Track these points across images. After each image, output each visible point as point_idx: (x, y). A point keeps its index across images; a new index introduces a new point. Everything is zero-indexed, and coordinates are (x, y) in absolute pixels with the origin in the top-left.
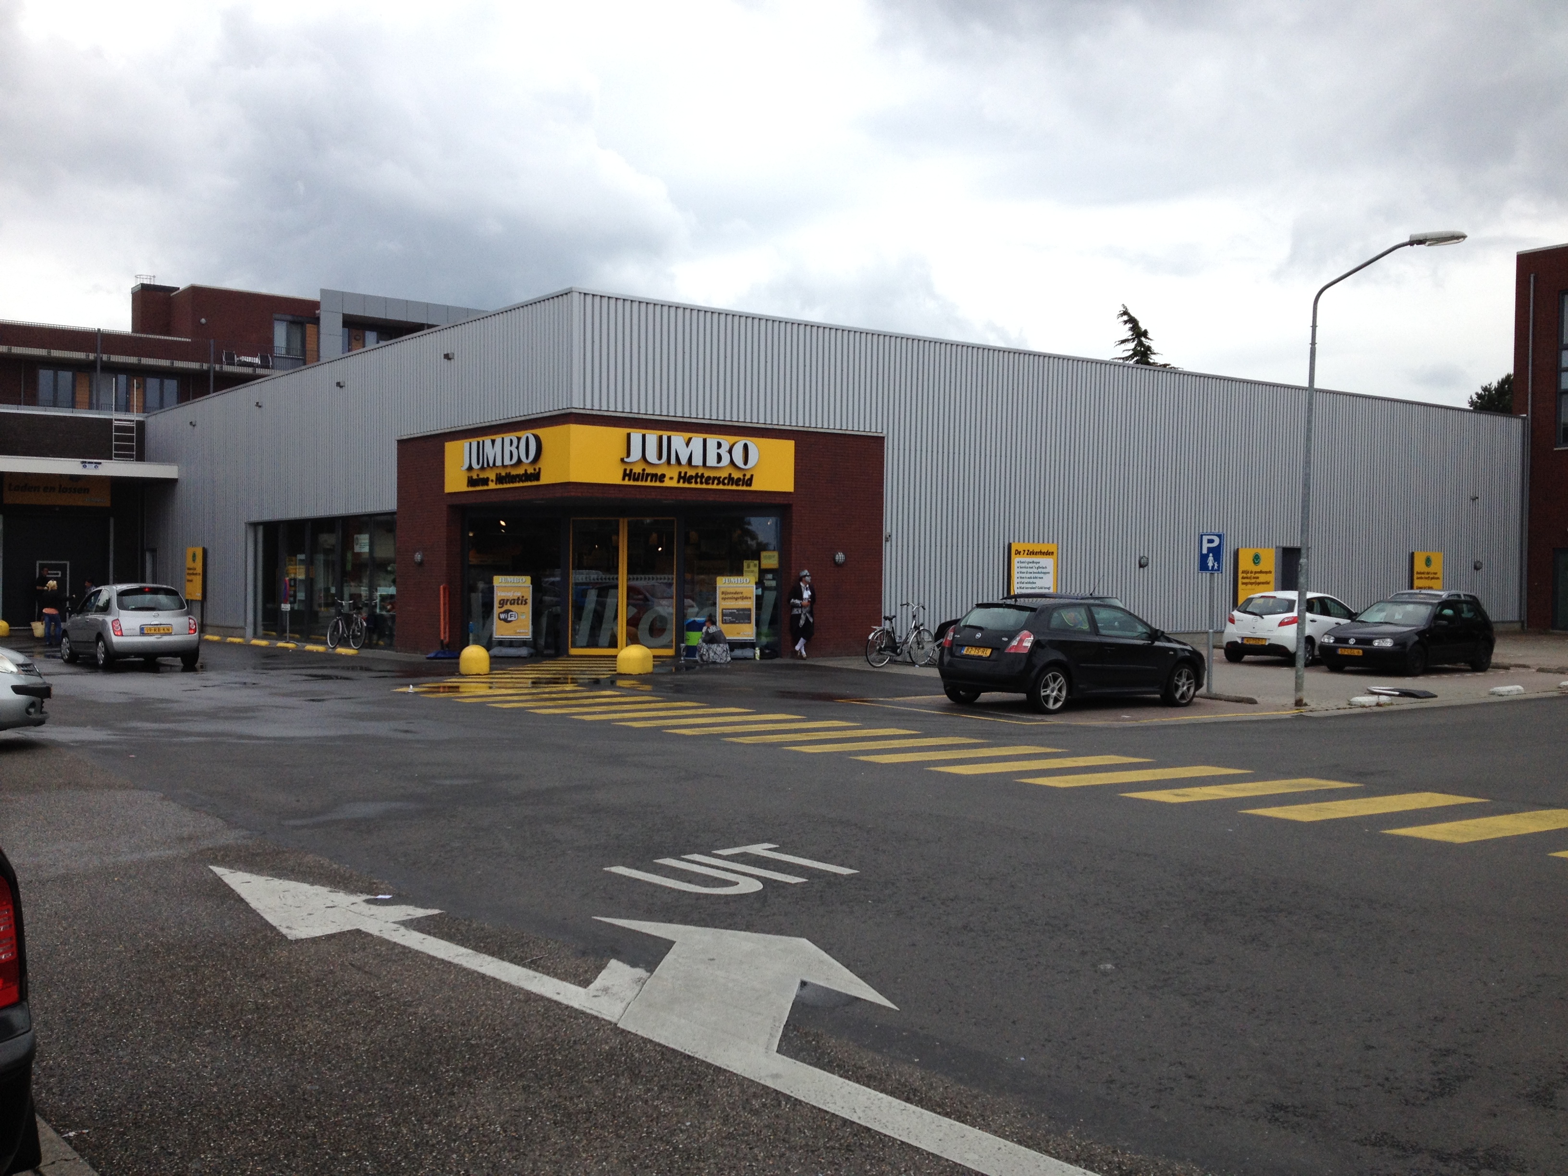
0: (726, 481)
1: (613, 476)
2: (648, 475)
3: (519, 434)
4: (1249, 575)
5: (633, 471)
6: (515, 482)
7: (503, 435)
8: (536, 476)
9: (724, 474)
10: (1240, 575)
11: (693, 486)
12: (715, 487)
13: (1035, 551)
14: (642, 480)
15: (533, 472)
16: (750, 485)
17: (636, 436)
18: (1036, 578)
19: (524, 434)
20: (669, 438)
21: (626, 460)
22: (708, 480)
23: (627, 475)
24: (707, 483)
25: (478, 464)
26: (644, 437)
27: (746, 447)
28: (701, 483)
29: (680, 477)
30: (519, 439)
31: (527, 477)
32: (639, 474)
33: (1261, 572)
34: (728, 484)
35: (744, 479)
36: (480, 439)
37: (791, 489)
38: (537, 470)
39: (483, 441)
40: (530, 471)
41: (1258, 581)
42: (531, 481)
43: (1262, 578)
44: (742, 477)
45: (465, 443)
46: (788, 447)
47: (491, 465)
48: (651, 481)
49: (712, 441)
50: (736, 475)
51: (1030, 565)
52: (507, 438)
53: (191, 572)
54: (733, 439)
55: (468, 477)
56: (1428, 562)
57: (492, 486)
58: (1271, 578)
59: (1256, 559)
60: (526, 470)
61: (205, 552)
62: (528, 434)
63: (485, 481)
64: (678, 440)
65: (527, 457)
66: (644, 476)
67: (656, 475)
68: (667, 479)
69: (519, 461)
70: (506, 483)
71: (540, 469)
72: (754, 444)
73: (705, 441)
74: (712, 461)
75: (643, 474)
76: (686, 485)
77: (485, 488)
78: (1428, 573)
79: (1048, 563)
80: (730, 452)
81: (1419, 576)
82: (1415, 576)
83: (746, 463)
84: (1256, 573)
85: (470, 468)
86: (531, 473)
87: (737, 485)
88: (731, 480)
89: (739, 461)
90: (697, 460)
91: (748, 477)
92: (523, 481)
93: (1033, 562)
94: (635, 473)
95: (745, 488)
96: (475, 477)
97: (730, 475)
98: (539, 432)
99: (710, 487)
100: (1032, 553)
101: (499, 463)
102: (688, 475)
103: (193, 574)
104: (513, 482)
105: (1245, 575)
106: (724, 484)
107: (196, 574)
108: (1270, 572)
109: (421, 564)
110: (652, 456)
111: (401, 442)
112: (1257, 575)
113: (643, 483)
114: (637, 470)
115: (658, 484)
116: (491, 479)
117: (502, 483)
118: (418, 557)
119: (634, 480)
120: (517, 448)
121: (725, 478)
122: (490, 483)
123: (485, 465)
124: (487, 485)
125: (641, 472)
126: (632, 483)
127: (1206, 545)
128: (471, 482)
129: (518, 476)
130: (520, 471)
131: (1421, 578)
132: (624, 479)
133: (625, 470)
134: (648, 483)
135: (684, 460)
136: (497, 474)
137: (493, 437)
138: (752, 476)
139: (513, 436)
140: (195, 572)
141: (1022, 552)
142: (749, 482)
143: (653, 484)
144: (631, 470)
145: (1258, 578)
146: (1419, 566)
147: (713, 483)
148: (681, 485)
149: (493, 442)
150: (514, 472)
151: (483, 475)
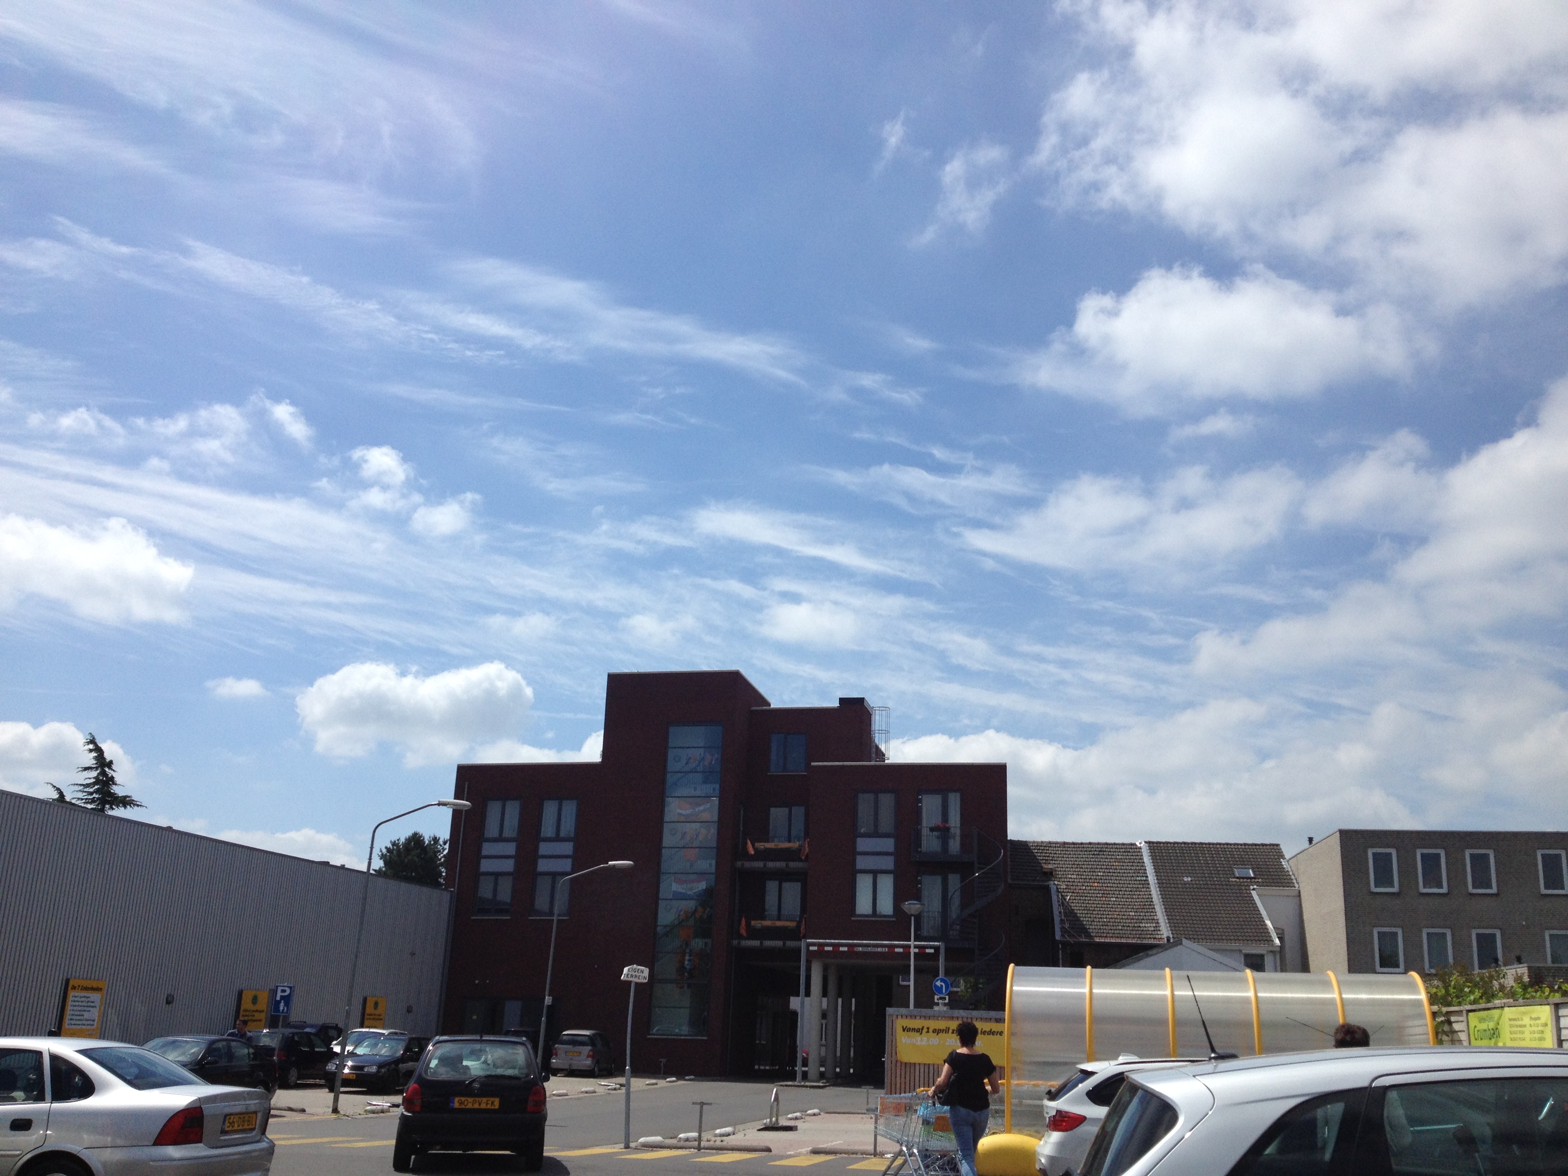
4: (248, 1013)
10: (241, 1013)
13: (88, 987)
33: (257, 1011)
41: (254, 1018)
43: (257, 1016)
51: (83, 999)
56: (376, 1005)
58: (262, 1016)
59: (255, 1000)
78: (375, 1015)
79: (95, 997)
81: (369, 1017)
82: (366, 1017)
84: (253, 1011)
93: (84, 997)
100: (86, 989)
105: (244, 1013)
108: (262, 1011)
112: (254, 1013)
127: (279, 994)
131: (370, 1019)
141: (78, 988)
146: (369, 1009)
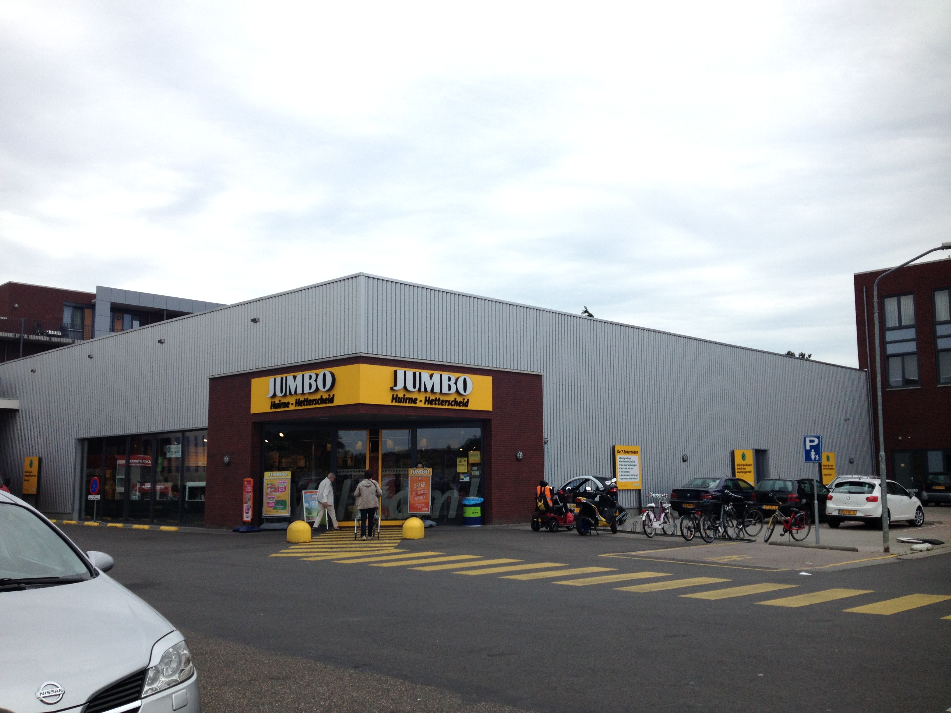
0: (453, 403)
1: (386, 400)
2: (407, 398)
3: (317, 371)
4: (741, 467)
5: (398, 396)
6: (312, 404)
7: (303, 373)
8: (331, 400)
9: (452, 399)
10: (736, 467)
11: (434, 406)
12: (446, 407)
13: (628, 451)
14: (403, 402)
15: (328, 397)
16: (467, 406)
17: (400, 373)
18: (630, 468)
19: (321, 372)
20: (420, 374)
21: (394, 388)
22: (443, 402)
23: (395, 398)
24: (442, 405)
25: (282, 392)
26: (405, 372)
27: (465, 380)
28: (439, 404)
29: (426, 401)
30: (317, 375)
31: (323, 400)
32: (402, 398)
33: (746, 465)
34: (454, 405)
35: (464, 402)
36: (284, 376)
37: (490, 408)
38: (332, 396)
39: (286, 377)
40: (325, 396)
42: (326, 403)
44: (462, 401)
45: (271, 379)
46: (489, 380)
47: (293, 392)
48: (409, 403)
49: (446, 376)
50: (459, 399)
51: (626, 460)
52: (307, 375)
53: (27, 474)
54: (457, 375)
55: (272, 402)
57: (292, 407)
59: (744, 457)
60: (322, 396)
61: (40, 459)
62: (327, 371)
63: (287, 405)
64: (425, 375)
65: (324, 386)
66: (404, 400)
67: (412, 398)
68: (418, 402)
69: (317, 389)
70: (304, 405)
71: (334, 395)
72: (470, 378)
73: (441, 376)
74: (445, 390)
75: (404, 398)
76: (430, 406)
77: (286, 409)
78: (829, 466)
79: (635, 458)
80: (456, 383)
82: (823, 467)
83: (465, 390)
84: (744, 465)
85: (275, 395)
86: (326, 398)
87: (460, 406)
88: (456, 403)
89: (461, 390)
90: (437, 390)
91: (466, 401)
92: (319, 404)
93: (627, 458)
94: (399, 397)
95: (464, 408)
96: (277, 402)
97: (455, 399)
98: (334, 370)
99: (443, 407)
100: (627, 452)
101: (299, 391)
102: (431, 399)
103: (30, 476)
104: (310, 405)
105: (739, 467)
106: (452, 405)
107: (32, 476)
108: (751, 465)
109: (229, 464)
110: (410, 386)
111: (211, 379)
112: (745, 467)
113: (404, 405)
114: (401, 395)
115: (413, 405)
116: (291, 403)
117: (301, 406)
118: (226, 459)
119: (399, 402)
120: (316, 381)
121: (452, 401)
122: (290, 405)
123: (288, 393)
124: (288, 407)
125: (403, 397)
126: (397, 404)
127: (808, 444)
128: (274, 405)
129: (315, 400)
130: (317, 396)
131: (825, 469)
132: (392, 401)
133: (393, 395)
134: (407, 404)
135: (429, 389)
136: (296, 400)
137: (295, 374)
138: (468, 400)
139: (313, 373)
140: (31, 474)
141: (621, 451)
142: (466, 404)
143: (410, 405)
144: (397, 395)
145: (744, 469)
147: (445, 405)
148: (427, 406)
149: (295, 377)
150: (311, 398)
151: (284, 401)
